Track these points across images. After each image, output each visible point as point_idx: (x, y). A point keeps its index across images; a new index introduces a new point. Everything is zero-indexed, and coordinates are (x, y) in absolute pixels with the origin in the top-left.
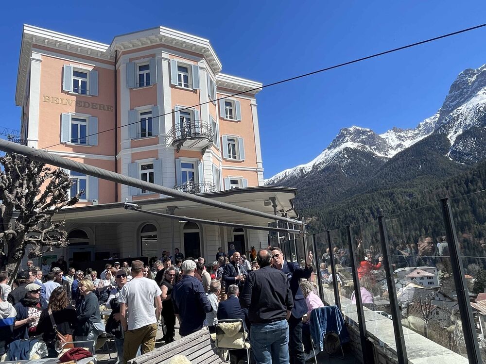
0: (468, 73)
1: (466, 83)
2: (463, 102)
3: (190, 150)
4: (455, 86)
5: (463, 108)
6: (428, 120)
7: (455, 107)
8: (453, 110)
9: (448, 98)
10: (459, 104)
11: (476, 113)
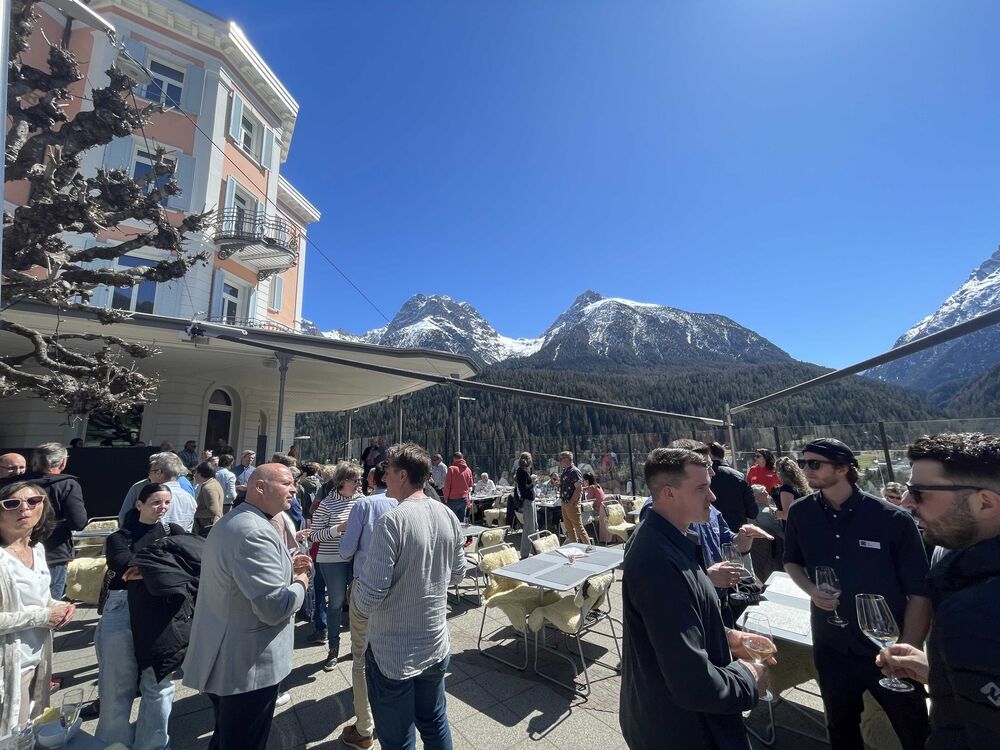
0: (420, 297)
1: (416, 306)
2: (410, 324)
3: (241, 263)
4: (407, 306)
5: (410, 329)
6: (376, 331)
7: (404, 325)
8: (400, 328)
9: (399, 315)
10: (407, 324)
11: (420, 337)
